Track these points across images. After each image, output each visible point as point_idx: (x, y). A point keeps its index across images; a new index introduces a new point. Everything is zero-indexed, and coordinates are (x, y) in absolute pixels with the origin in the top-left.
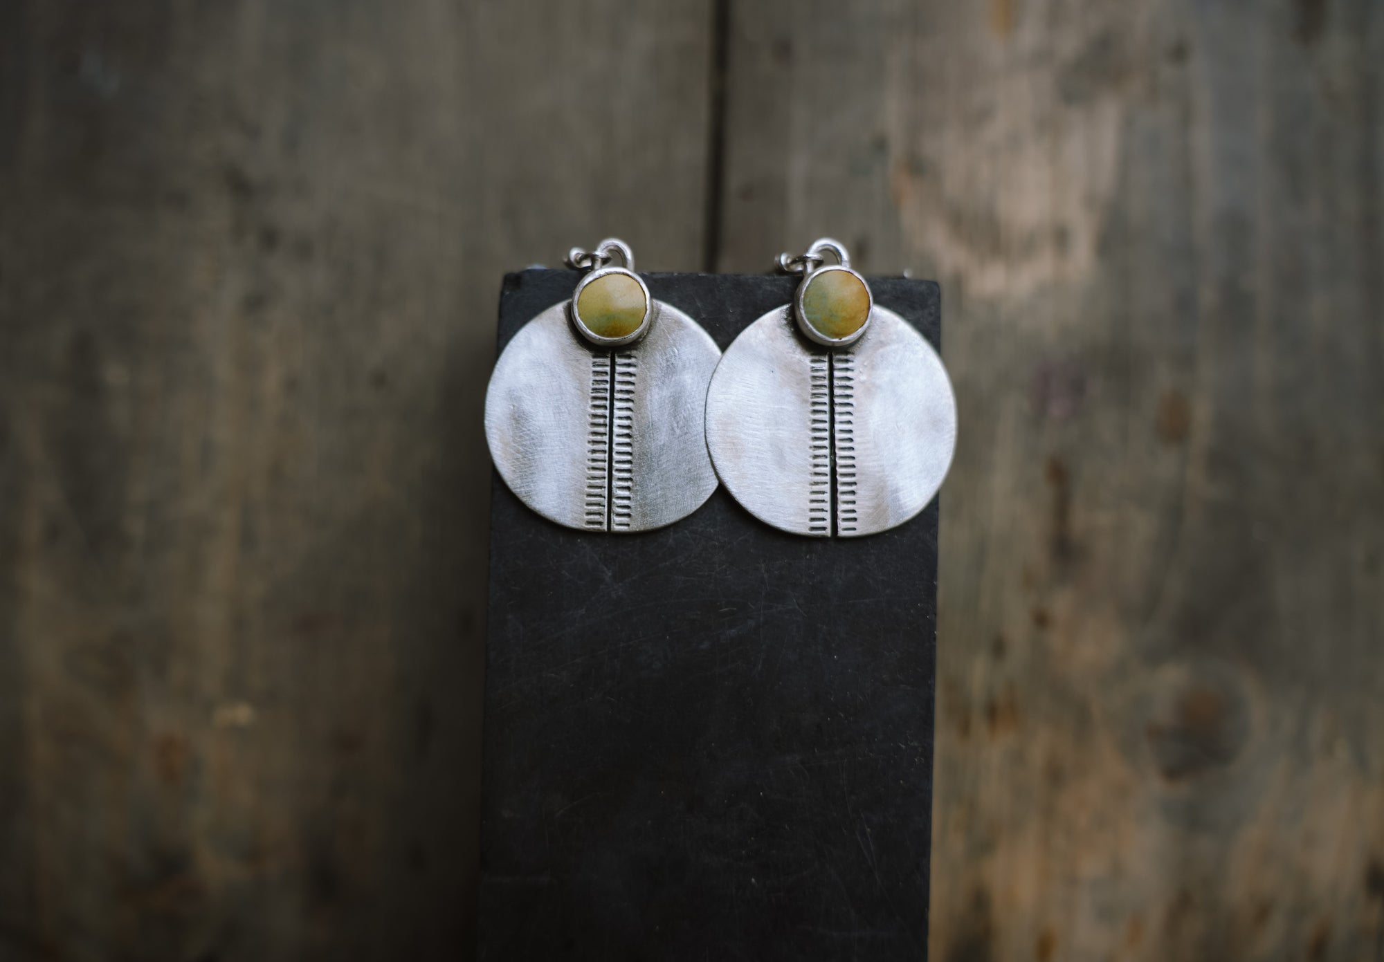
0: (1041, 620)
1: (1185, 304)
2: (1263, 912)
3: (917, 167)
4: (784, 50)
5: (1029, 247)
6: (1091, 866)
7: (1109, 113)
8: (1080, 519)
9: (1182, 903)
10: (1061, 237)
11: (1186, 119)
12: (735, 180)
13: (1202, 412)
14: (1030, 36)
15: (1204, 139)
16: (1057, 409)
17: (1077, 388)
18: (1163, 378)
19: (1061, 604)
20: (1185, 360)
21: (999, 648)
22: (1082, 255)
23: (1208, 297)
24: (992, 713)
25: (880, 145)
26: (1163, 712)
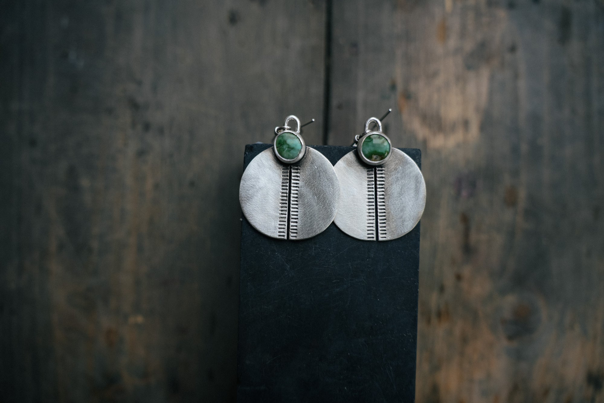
0: (459, 278)
1: (515, 150)
2: (546, 392)
3: (408, 96)
4: (354, 47)
5: (453, 128)
6: (479, 375)
7: (485, 73)
8: (474, 237)
9: (515, 389)
10: (466, 124)
11: (516, 76)
12: (335, 102)
13: (522, 194)
14: (452, 42)
15: (522, 84)
16: (464, 193)
17: (473, 185)
18: (507, 180)
19: (466, 271)
20: (515, 174)
21: (442, 289)
22: (474, 130)
23: (524, 148)
24: (439, 315)
25: (393, 87)
26: (507, 314)
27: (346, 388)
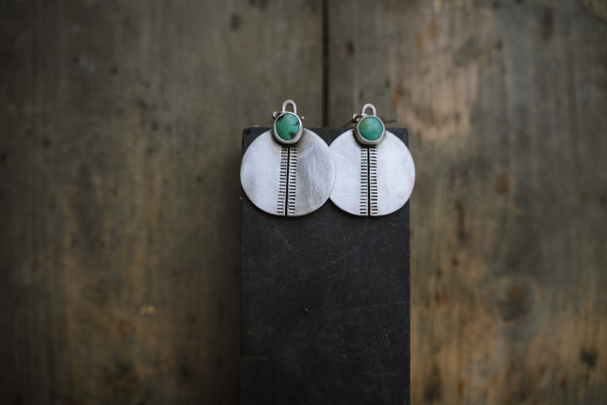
0: (455, 262)
1: (504, 140)
2: (542, 370)
3: (401, 92)
4: (350, 48)
5: (445, 121)
6: (477, 356)
7: (474, 69)
8: (468, 224)
9: (512, 368)
10: (457, 117)
11: (503, 71)
12: (333, 99)
13: (513, 181)
14: (442, 41)
15: (509, 79)
16: (458, 182)
17: (465, 174)
18: (497, 169)
19: (462, 256)
20: (505, 162)
21: (439, 274)
22: (465, 122)
23: (513, 138)
24: (437, 298)
25: (388, 84)
26: (502, 295)
27: (344, 356)
